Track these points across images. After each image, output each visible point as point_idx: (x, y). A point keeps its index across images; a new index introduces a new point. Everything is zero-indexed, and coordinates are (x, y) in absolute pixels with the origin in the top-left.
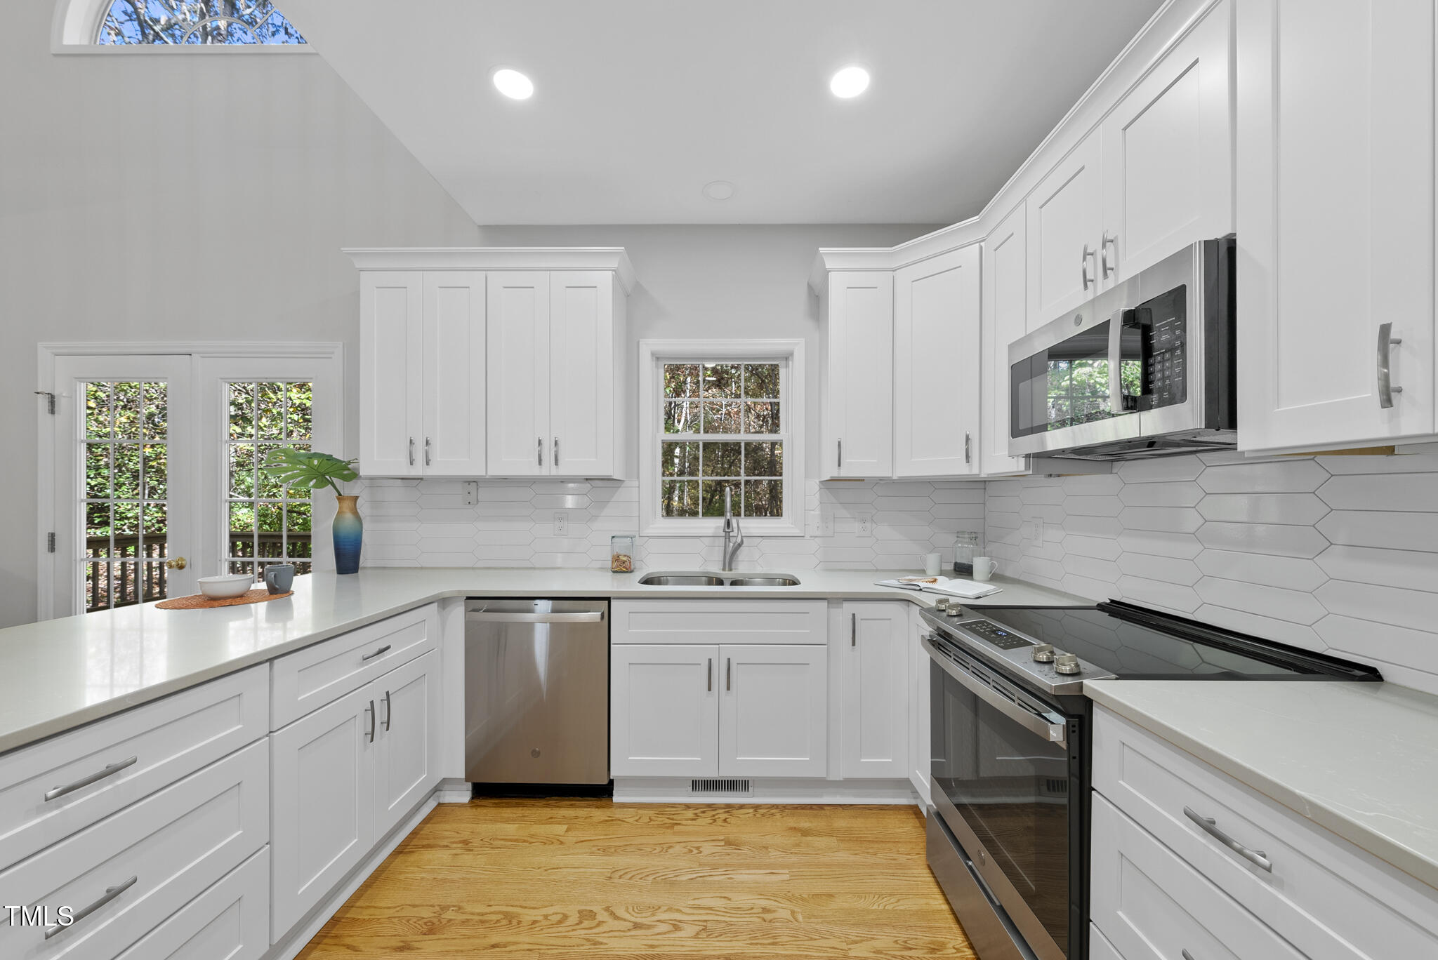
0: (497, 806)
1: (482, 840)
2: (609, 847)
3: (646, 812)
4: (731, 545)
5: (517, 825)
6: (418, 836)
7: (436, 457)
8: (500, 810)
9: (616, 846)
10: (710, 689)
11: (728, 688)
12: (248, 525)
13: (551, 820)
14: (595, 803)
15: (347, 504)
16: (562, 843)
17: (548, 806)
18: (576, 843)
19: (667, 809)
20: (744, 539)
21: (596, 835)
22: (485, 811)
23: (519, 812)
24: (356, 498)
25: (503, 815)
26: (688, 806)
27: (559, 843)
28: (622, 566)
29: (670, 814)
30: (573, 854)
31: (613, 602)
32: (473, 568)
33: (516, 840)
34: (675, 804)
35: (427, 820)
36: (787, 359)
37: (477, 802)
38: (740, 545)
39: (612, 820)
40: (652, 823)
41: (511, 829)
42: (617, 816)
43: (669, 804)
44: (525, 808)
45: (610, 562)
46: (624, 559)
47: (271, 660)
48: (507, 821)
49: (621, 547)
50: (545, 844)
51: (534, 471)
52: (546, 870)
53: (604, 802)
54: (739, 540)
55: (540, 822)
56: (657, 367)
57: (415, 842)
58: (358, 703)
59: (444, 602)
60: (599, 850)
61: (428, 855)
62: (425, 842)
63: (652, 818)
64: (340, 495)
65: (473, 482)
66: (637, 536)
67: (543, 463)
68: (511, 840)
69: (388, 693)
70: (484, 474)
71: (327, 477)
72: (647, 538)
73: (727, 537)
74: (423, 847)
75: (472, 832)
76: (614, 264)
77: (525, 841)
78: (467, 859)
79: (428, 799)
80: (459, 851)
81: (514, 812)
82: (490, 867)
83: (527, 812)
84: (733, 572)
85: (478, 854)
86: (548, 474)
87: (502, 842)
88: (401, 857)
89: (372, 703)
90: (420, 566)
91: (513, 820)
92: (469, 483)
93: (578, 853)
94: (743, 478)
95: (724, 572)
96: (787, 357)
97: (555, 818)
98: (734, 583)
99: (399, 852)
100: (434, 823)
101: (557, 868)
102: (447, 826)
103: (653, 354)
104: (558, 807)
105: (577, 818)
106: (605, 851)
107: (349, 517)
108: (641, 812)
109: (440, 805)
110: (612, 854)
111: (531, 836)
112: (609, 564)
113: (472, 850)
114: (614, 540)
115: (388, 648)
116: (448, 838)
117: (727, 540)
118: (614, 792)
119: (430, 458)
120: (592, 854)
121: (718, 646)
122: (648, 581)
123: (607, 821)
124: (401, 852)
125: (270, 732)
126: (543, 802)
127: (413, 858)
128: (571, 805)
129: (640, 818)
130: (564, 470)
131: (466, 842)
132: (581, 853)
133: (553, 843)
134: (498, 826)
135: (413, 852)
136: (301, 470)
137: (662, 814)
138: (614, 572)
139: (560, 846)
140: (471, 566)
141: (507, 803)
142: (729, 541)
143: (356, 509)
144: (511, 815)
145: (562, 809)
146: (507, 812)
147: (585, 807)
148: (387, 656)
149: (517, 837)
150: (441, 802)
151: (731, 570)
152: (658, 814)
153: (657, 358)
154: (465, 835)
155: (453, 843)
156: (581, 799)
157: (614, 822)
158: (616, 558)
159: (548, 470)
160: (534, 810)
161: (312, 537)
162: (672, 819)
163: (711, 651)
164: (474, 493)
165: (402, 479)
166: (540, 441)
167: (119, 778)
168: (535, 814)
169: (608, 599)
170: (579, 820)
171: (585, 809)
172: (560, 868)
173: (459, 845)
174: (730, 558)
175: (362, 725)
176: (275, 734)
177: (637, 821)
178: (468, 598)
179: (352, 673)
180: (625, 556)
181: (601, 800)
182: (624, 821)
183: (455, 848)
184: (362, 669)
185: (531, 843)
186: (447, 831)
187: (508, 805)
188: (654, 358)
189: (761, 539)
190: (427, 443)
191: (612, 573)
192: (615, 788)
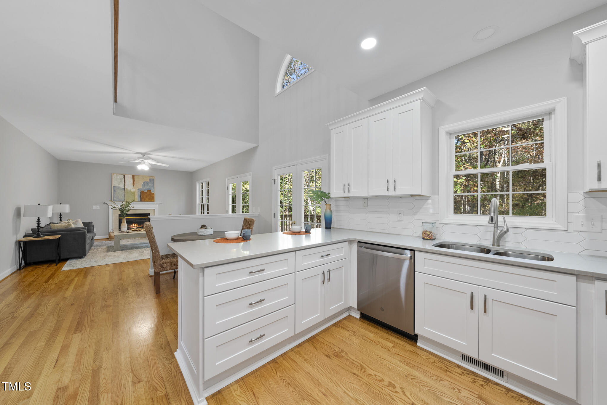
0: (368, 324)
1: (360, 334)
2: (410, 363)
3: (433, 357)
4: (499, 231)
5: (374, 335)
6: (341, 323)
7: (352, 189)
8: (369, 326)
9: (413, 365)
10: (472, 308)
11: (485, 311)
12: (319, 213)
13: (387, 339)
14: (408, 341)
15: (328, 206)
16: (389, 350)
17: (388, 333)
18: (395, 354)
19: (446, 362)
20: (509, 229)
21: (405, 355)
22: (364, 324)
23: (376, 330)
24: (330, 205)
25: (370, 329)
26: (459, 366)
27: (388, 350)
28: (427, 237)
29: (447, 365)
30: (392, 357)
31: (416, 252)
32: (366, 231)
33: (372, 340)
34: (451, 361)
35: (345, 319)
36: (550, 114)
37: (362, 320)
38: (506, 232)
39: (415, 353)
40: (435, 364)
41: (371, 335)
42: (418, 352)
43: (447, 360)
44: (378, 330)
45: (421, 234)
46: (429, 233)
47: (295, 251)
48: (371, 331)
49: (428, 227)
50: (383, 347)
51: (386, 193)
52: (380, 358)
53: (412, 343)
54: (505, 229)
55: (383, 338)
56: (450, 138)
57: (339, 324)
58: (320, 270)
59: (350, 242)
60: (405, 362)
61: (342, 331)
62: (342, 326)
63: (436, 362)
64: (326, 203)
65: (366, 198)
66: (437, 222)
67: (389, 190)
68: (370, 340)
69: (329, 269)
70: (367, 195)
71: (323, 198)
72: (444, 224)
73: (496, 227)
74: (341, 327)
75: (357, 330)
76: (421, 96)
77: (375, 342)
78: (354, 338)
79: (346, 311)
80: (351, 334)
81: (374, 329)
82: (360, 345)
83: (379, 332)
84: (501, 247)
85: (357, 339)
86: (391, 195)
87: (366, 338)
88: (334, 328)
89: (324, 271)
90: (349, 229)
91: (373, 333)
92: (365, 199)
93: (395, 358)
94: (511, 193)
95: (493, 247)
96: (550, 113)
97: (389, 339)
98: (498, 254)
99: (334, 325)
100: (347, 321)
101: (385, 359)
102: (350, 324)
103: (447, 133)
104: (391, 335)
105: (398, 344)
106: (408, 364)
107: (328, 210)
108: (430, 356)
109: (350, 315)
110: (410, 367)
111: (378, 342)
112: (421, 235)
113: (356, 336)
114: (423, 224)
115: (330, 254)
116: (349, 328)
117: (496, 228)
118: (418, 340)
119: (350, 190)
120: (401, 362)
121: (478, 286)
122: (441, 246)
123: (412, 351)
124: (335, 326)
125: (295, 272)
126: (386, 331)
127: (338, 329)
128: (397, 337)
129: (429, 358)
130: (398, 192)
131: (354, 332)
132: (396, 359)
133: (385, 349)
134: (367, 332)
135: (338, 327)
136: (316, 196)
137: (442, 363)
138: (423, 239)
139: (388, 351)
140: (365, 230)
141: (372, 325)
142: (498, 229)
143: (330, 208)
144: (372, 330)
145: (393, 337)
146: (372, 329)
147: (403, 341)
148: (330, 257)
149: (372, 339)
150: (350, 314)
151: (499, 246)
152: (439, 361)
153: (450, 134)
154: (355, 330)
155: (351, 331)
156: (402, 337)
157: (415, 354)
158: (425, 233)
159: (391, 193)
160: (382, 332)
161: (321, 217)
162: (447, 368)
163: (474, 289)
164: (366, 203)
165: (344, 198)
166: (388, 181)
167: (262, 273)
168: (382, 334)
169: (414, 251)
170: (399, 345)
171: (403, 342)
172: (386, 360)
173: (352, 332)
174: (498, 239)
175: (320, 278)
176: (296, 273)
177: (427, 359)
178: (359, 242)
179: (318, 260)
180: (429, 232)
181: (411, 342)
182: (420, 356)
183: (350, 332)
184: (321, 260)
185: (377, 344)
186: (350, 325)
187: (372, 326)
188: (448, 134)
189: (525, 230)
190: (349, 185)
191: (422, 239)
192: (418, 339)
